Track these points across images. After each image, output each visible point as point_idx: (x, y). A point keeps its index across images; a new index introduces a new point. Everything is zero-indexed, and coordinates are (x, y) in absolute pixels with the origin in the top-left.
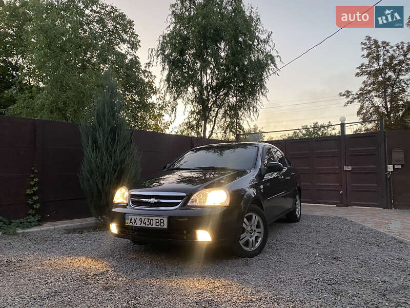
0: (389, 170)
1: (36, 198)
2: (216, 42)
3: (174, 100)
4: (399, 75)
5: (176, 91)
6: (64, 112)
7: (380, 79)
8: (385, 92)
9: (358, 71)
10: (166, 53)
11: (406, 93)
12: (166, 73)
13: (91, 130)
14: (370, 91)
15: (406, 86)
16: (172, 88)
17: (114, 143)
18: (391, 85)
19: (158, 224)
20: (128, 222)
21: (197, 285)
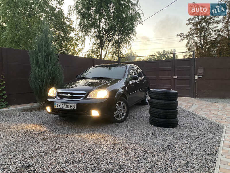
0: (195, 78)
1: (4, 92)
2: (107, 4)
3: (83, 37)
4: (209, 25)
5: (85, 31)
6: (18, 43)
7: (199, 27)
8: (201, 34)
9: (188, 22)
10: (79, 9)
11: (212, 36)
12: (79, 20)
13: (35, 54)
14: (193, 34)
15: (212, 31)
16: (82, 29)
17: (48, 62)
18: (204, 30)
19: (71, 107)
20: (56, 106)
21: (91, 137)
